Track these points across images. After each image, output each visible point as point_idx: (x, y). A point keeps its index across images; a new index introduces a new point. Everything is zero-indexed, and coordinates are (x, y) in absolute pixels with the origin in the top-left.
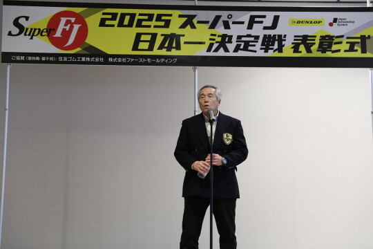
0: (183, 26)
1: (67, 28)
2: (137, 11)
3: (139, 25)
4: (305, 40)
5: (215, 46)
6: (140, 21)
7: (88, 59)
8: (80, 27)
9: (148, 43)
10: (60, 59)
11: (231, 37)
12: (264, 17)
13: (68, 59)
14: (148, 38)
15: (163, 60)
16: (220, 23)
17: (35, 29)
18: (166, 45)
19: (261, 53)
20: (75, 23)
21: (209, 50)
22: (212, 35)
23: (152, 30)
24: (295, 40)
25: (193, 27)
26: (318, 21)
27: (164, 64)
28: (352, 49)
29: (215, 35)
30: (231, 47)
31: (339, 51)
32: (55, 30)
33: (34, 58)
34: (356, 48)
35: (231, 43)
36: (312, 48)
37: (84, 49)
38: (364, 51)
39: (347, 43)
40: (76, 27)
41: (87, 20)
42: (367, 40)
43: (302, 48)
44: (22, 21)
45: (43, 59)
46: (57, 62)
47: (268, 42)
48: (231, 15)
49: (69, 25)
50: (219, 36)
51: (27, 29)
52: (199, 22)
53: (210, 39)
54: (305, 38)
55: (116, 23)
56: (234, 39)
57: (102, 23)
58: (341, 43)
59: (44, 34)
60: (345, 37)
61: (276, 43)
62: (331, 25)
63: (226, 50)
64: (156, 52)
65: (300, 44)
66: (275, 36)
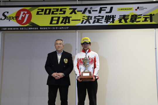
0: (71, 13)
1: (24, 16)
2: (52, 8)
3: (53, 13)
4: (124, 17)
5: (85, 21)
6: (53, 12)
7: (32, 28)
8: (29, 15)
9: (56, 21)
10: (21, 29)
11: (91, 17)
12: (106, 8)
13: (24, 29)
14: (56, 19)
15: (62, 28)
16: (87, 11)
17: (11, 17)
18: (64, 22)
19: (105, 24)
20: (27, 14)
21: (82, 23)
22: (83, 16)
23: (58, 15)
24: (120, 17)
25: (75, 13)
26: (130, 8)
27: (63, 29)
28: (145, 20)
29: (85, 16)
30: (92, 21)
31: (140, 21)
32: (19, 17)
33: (10, 29)
34: (147, 20)
35: (92, 19)
36: (127, 21)
37: (30, 24)
38: (151, 21)
39: (144, 18)
40: (27, 15)
41: (32, 12)
42: (153, 16)
43: (123, 21)
44: (6, 14)
45: (14, 29)
46: (19, 30)
47: (108, 19)
48: (92, 8)
49: (24, 15)
50: (86, 17)
51: (8, 17)
52: (78, 11)
53: (83, 18)
54: (124, 16)
55: (43, 13)
56: (93, 18)
57: (38, 13)
58: (141, 18)
59: (14, 19)
60: (143, 15)
61: (111, 19)
62: (136, 10)
63: (89, 23)
64: (59, 25)
65: (122, 19)
66: (111, 16)
